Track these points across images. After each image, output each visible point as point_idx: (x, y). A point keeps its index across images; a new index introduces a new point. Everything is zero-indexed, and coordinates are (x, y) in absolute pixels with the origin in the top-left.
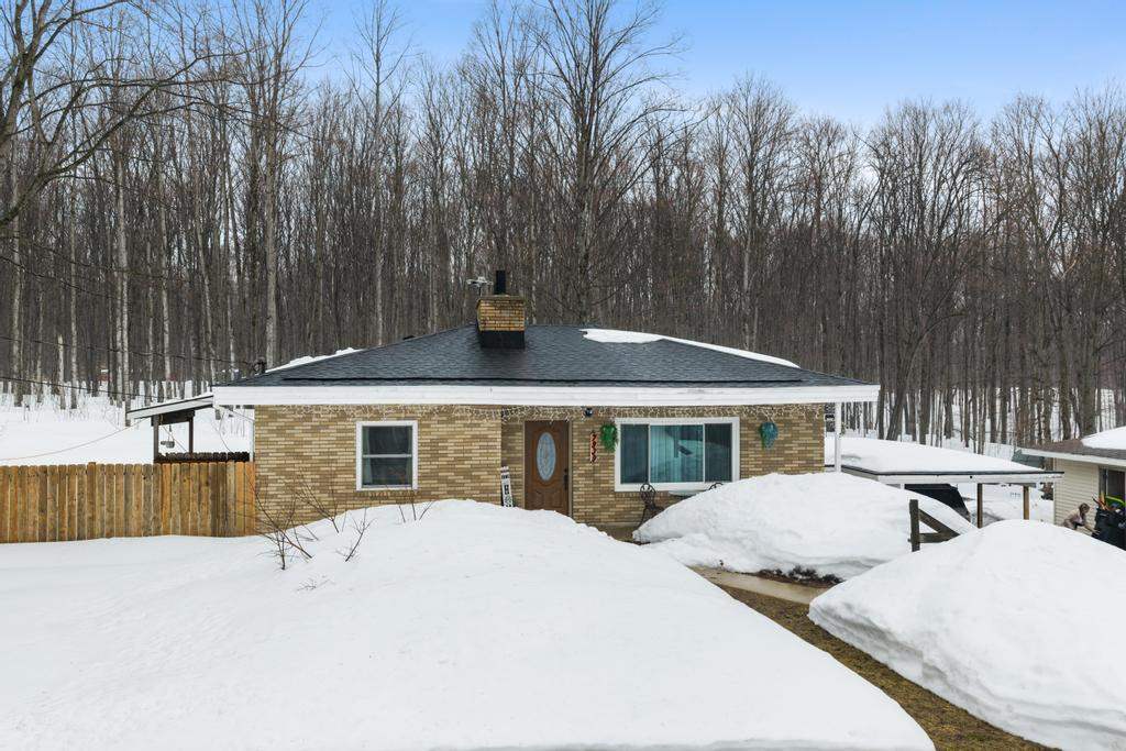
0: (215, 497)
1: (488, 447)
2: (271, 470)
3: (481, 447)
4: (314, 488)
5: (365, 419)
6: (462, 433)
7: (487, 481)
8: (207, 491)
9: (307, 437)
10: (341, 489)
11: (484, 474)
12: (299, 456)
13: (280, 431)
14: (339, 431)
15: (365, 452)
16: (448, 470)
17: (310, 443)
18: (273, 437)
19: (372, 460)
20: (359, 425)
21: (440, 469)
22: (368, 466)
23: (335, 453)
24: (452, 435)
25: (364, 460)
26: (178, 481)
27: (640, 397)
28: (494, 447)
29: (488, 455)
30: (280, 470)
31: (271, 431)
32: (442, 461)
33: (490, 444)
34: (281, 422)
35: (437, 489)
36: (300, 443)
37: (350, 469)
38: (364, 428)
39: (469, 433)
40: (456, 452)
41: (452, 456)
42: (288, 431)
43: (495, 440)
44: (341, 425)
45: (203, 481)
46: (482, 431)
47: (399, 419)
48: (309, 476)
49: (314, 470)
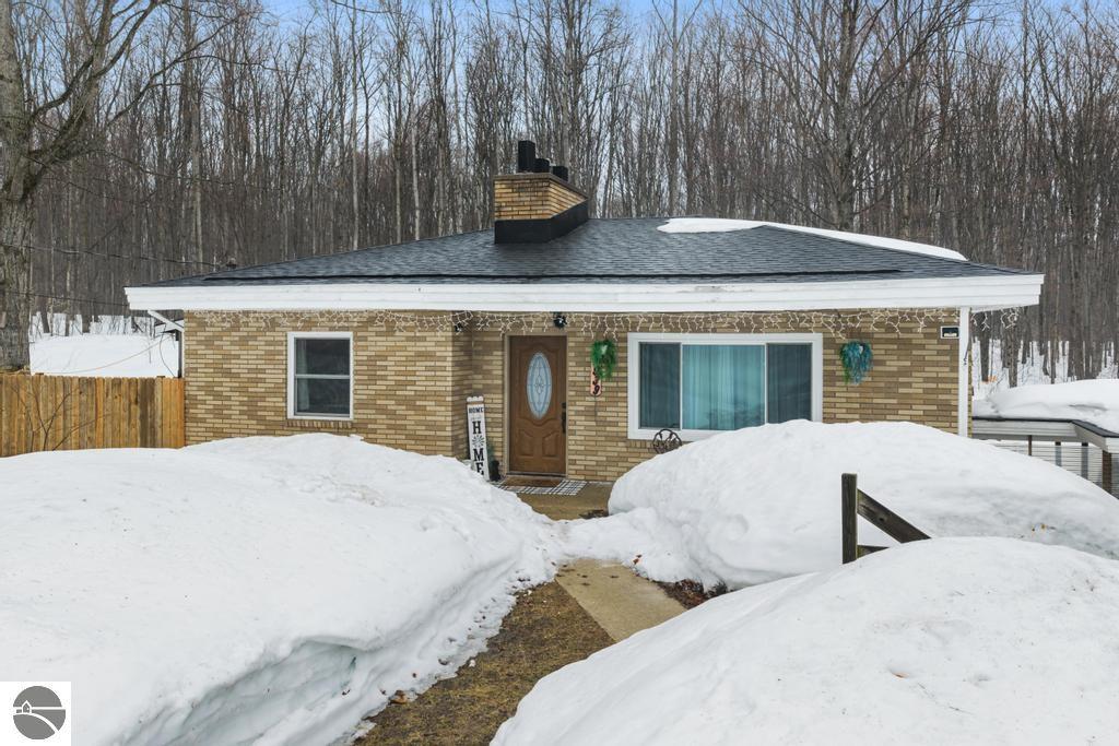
0: (143, 417)
1: (434, 369)
2: (200, 388)
3: (428, 369)
4: (242, 413)
5: (295, 329)
6: (404, 348)
7: (434, 413)
8: (137, 411)
9: (235, 350)
10: (270, 415)
11: (430, 405)
12: (228, 373)
13: (208, 343)
14: (268, 343)
15: (297, 371)
16: (387, 397)
17: (238, 357)
18: (201, 350)
19: (309, 380)
20: (292, 336)
21: (378, 395)
22: (304, 386)
23: (263, 371)
24: (393, 351)
25: (298, 381)
26: (110, 397)
27: (621, 298)
28: (443, 369)
29: (434, 379)
30: (209, 389)
31: (199, 343)
32: (381, 386)
33: (438, 364)
34: (209, 332)
35: (375, 421)
36: (228, 357)
37: (280, 390)
38: (298, 341)
39: (413, 348)
40: (398, 373)
41: (392, 378)
42: (216, 343)
43: (444, 359)
44: (270, 336)
45: (133, 399)
46: (429, 346)
47: (332, 329)
48: (237, 397)
49: (242, 390)
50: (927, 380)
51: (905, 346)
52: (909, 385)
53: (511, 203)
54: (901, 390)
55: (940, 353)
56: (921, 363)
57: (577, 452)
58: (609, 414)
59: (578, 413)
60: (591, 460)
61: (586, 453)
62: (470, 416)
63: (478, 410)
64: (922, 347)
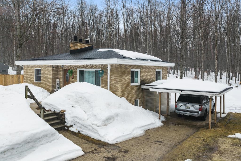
4: (29, 81)
5: (35, 68)
6: (46, 71)
10: (32, 81)
11: (49, 80)
12: (28, 75)
14: (32, 70)
15: (36, 74)
16: (45, 78)
17: (29, 72)
19: (37, 76)
22: (37, 77)
23: (31, 74)
25: (36, 76)
27: (67, 63)
29: (50, 76)
30: (26, 77)
31: (25, 70)
34: (26, 68)
37: (34, 77)
38: (36, 70)
40: (46, 75)
42: (27, 70)
43: (51, 73)
47: (39, 68)
49: (29, 77)
50: (114, 77)
53: (72, 47)
55: (116, 72)
62: (57, 82)
63: (58, 81)
64: (114, 71)
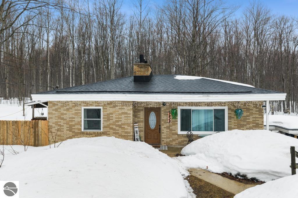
0: (35, 132)
1: (127, 117)
2: (53, 123)
4: (67, 130)
5: (84, 106)
6: (118, 111)
7: (127, 129)
8: (32, 130)
9: (65, 112)
10: (76, 131)
11: (126, 127)
12: (63, 119)
13: (56, 110)
14: (76, 110)
16: (113, 125)
17: (66, 114)
18: (54, 112)
20: (83, 108)
21: (110, 124)
22: (86, 122)
24: (115, 112)
26: (23, 126)
28: (130, 117)
29: (127, 119)
31: (53, 110)
32: (111, 122)
33: (128, 115)
34: (56, 107)
35: (109, 132)
36: (62, 114)
37: (79, 123)
39: (121, 111)
41: (114, 120)
42: (59, 110)
43: (130, 114)
44: (76, 108)
45: (31, 127)
47: (96, 106)
48: (65, 126)
51: (248, 110)
52: (249, 119)
53: (138, 71)
54: (247, 120)
56: (252, 114)
57: (164, 138)
58: (173, 128)
59: (164, 128)
60: (168, 140)
61: (167, 138)
62: (135, 129)
63: (137, 128)
